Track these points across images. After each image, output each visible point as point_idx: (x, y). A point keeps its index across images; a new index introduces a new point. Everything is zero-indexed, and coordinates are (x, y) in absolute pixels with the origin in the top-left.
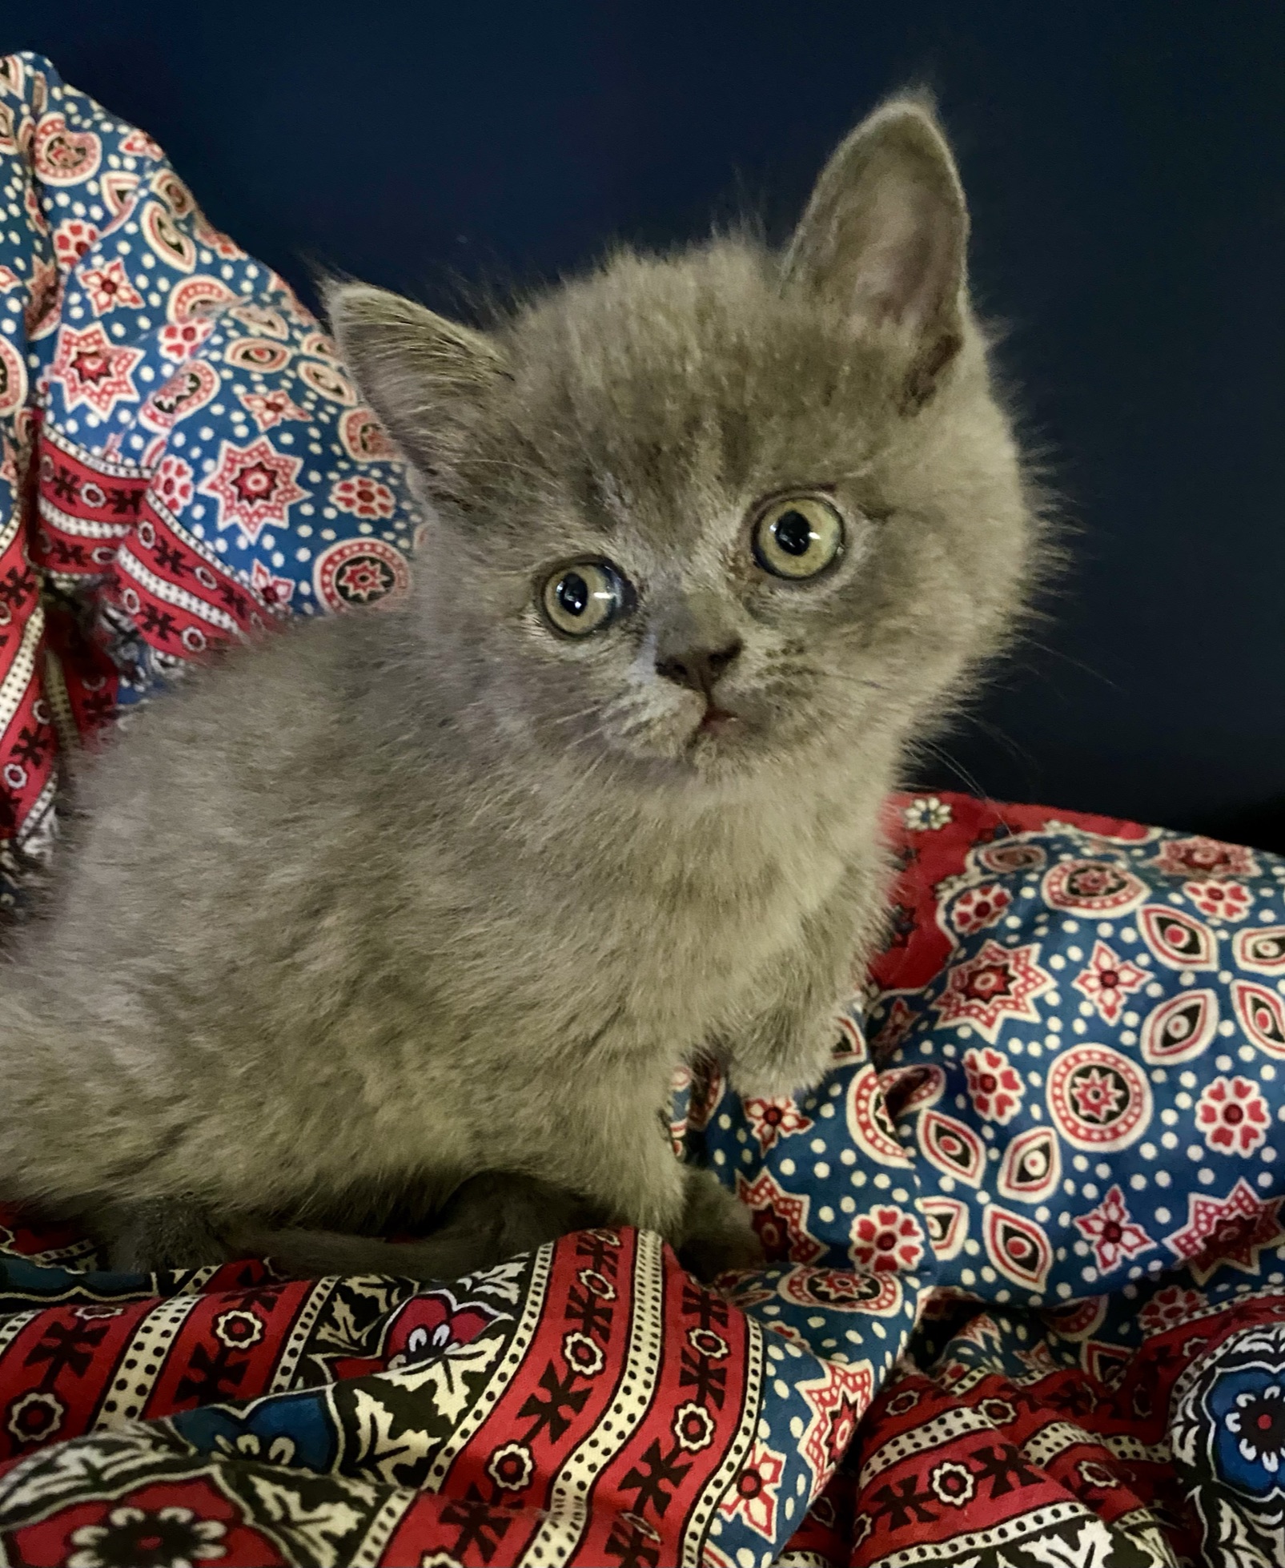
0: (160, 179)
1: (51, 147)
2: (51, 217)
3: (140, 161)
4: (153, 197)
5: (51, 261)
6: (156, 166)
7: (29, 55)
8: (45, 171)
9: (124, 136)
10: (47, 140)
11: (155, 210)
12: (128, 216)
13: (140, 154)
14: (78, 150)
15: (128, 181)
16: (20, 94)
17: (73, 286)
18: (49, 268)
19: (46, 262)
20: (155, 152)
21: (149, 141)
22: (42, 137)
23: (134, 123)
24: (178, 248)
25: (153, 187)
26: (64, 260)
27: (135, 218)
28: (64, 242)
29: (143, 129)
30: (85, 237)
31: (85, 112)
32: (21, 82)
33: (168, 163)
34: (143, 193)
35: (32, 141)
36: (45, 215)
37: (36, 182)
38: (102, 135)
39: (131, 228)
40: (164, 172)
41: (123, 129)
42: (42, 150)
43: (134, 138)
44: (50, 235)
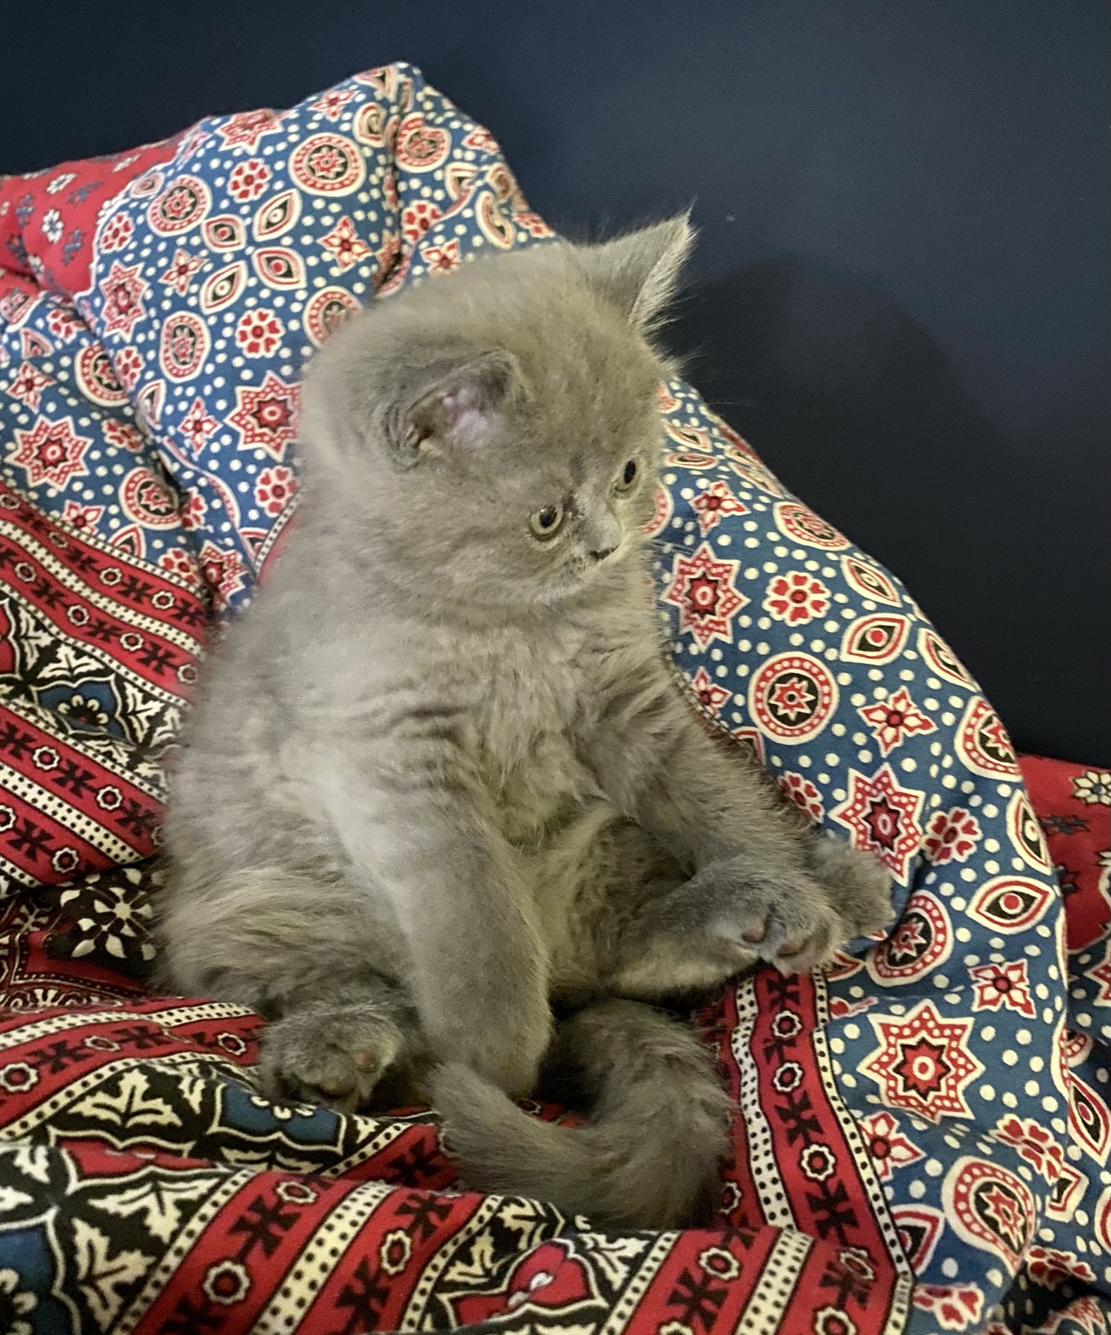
0: (493, 171)
1: (411, 140)
2: (404, 197)
3: (479, 153)
4: (486, 187)
5: (397, 233)
6: (491, 160)
7: (403, 65)
8: (404, 160)
9: (468, 133)
10: (409, 134)
11: (488, 198)
12: (466, 203)
13: (478, 148)
14: (431, 142)
15: (467, 170)
16: (392, 97)
17: (416, 259)
18: (395, 239)
19: (393, 234)
20: (492, 147)
21: (487, 136)
22: (405, 132)
23: (478, 120)
24: (501, 230)
25: (489, 179)
26: (410, 232)
27: (471, 205)
28: (411, 219)
29: (485, 125)
30: (427, 215)
31: (439, 110)
32: (394, 88)
33: (500, 157)
34: (479, 183)
35: (396, 135)
36: (398, 195)
37: (395, 168)
38: (452, 131)
39: (468, 214)
40: (497, 165)
41: (468, 127)
42: (404, 142)
43: (476, 132)
44: (400, 211)
